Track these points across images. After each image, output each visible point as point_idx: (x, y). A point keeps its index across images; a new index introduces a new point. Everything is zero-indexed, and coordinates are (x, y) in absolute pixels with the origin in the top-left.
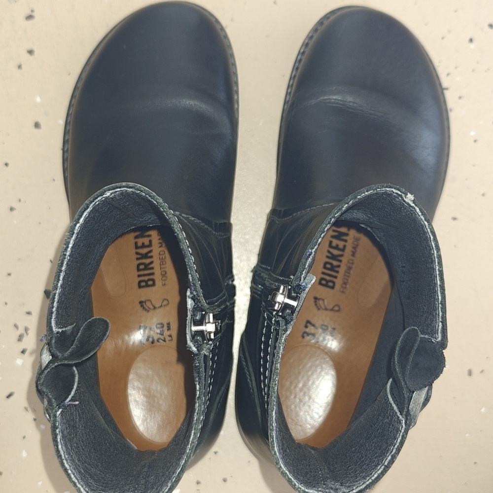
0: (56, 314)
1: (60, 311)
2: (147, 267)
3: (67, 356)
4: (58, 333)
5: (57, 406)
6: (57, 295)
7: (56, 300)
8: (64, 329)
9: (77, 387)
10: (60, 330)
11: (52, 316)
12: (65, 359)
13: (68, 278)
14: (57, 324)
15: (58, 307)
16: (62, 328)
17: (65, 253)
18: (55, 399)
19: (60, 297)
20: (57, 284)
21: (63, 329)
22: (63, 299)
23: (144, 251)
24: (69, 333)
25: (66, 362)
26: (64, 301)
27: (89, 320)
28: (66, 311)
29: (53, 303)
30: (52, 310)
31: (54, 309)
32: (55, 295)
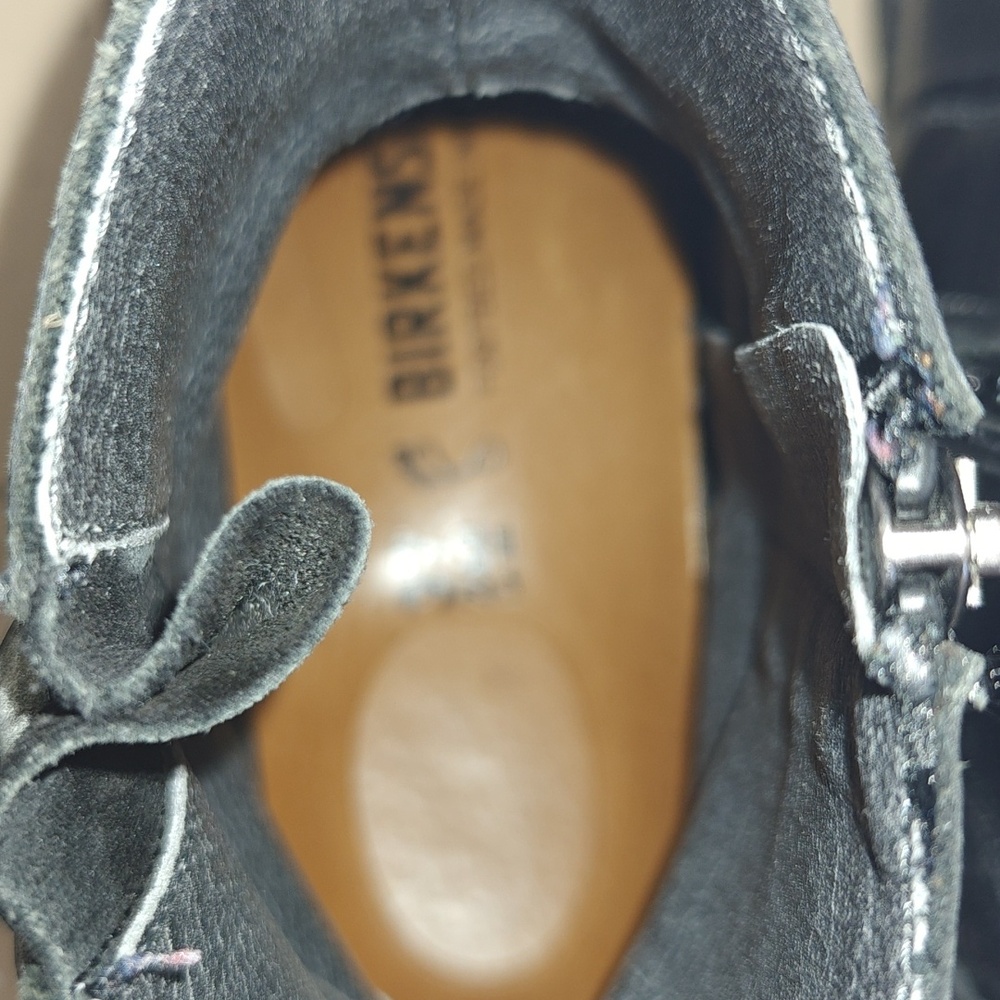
0: (65, 456)
1: (88, 444)
2: (421, 321)
3: (127, 698)
4: (77, 564)
5: (79, 980)
6: (67, 340)
7: (63, 373)
8: (110, 545)
9: (184, 840)
10: (90, 551)
11: (36, 466)
12: (120, 715)
13: (131, 256)
14: (69, 513)
15: (74, 420)
16: (101, 537)
17: (111, 90)
18: (68, 942)
19: (87, 361)
20: (66, 278)
21: (103, 545)
22: (102, 376)
23: (408, 263)
24: (137, 563)
25: (126, 734)
26: (107, 391)
27: (254, 495)
28: (119, 446)
29: (46, 388)
30: (38, 434)
31: (51, 429)
32: (54, 343)
